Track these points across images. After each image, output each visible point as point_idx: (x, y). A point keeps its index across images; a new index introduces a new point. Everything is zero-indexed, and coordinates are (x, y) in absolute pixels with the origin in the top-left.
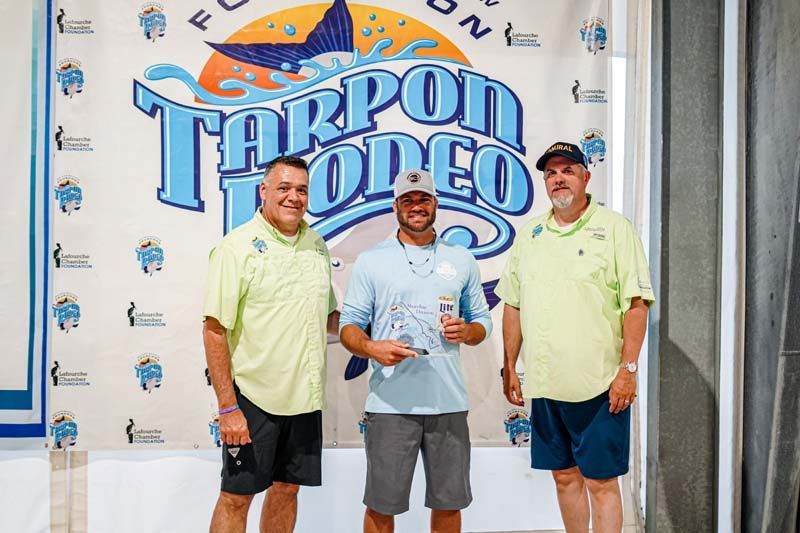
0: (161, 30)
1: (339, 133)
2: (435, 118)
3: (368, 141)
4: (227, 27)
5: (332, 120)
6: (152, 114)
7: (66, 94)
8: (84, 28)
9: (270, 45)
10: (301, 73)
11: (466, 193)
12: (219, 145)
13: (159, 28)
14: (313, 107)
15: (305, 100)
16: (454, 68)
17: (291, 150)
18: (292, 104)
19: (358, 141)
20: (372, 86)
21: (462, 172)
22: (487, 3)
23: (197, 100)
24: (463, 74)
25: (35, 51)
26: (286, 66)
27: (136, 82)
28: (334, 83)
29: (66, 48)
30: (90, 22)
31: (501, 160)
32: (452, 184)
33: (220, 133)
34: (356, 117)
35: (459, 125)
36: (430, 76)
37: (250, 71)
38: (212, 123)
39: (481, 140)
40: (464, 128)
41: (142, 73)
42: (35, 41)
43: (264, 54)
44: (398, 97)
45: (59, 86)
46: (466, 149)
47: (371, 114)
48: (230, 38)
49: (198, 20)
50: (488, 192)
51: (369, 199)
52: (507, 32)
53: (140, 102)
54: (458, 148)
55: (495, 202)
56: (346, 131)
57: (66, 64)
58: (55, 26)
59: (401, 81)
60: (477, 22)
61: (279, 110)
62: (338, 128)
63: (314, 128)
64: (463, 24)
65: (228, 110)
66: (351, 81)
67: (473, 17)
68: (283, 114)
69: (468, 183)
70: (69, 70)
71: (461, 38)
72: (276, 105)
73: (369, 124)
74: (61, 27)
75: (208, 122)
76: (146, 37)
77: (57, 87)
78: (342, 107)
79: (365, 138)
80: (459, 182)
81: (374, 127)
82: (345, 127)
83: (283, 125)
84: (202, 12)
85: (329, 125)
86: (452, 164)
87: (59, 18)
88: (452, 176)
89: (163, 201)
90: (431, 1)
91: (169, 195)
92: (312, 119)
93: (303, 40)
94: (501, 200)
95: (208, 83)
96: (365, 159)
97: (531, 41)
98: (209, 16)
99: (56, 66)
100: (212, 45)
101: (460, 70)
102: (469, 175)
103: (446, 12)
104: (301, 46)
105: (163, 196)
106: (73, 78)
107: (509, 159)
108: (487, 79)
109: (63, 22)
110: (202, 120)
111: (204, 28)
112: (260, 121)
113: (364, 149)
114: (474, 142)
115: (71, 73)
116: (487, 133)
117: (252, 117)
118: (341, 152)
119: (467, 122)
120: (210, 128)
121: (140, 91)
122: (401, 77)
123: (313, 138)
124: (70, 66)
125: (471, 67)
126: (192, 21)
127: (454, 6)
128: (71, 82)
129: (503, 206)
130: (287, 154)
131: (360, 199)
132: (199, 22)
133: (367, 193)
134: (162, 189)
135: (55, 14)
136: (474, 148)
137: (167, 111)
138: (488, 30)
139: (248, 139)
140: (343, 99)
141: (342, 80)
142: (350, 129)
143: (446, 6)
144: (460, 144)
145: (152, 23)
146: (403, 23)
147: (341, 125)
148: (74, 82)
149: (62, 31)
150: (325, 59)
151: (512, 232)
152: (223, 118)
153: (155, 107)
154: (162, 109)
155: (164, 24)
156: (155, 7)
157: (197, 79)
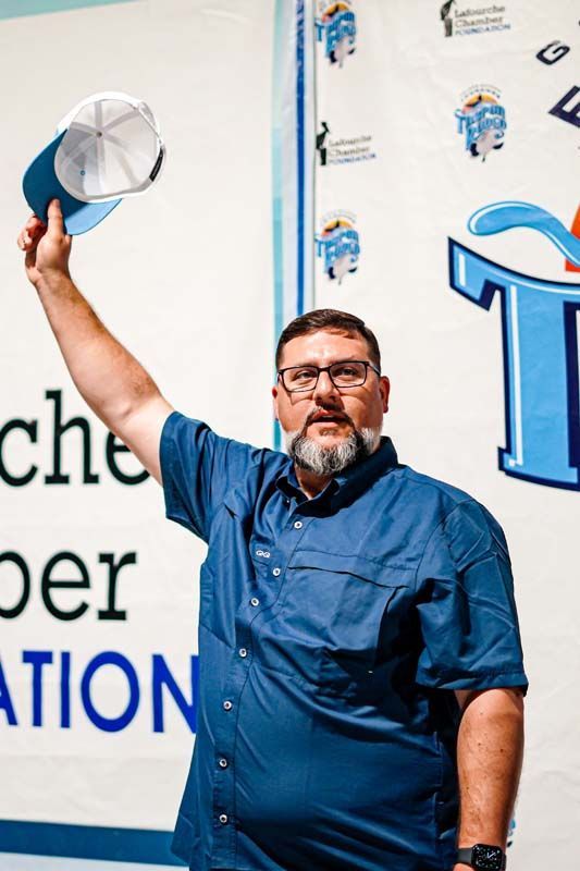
0: (498, 137)
6: (485, 302)
7: (332, 276)
8: (359, 152)
13: (493, 132)
23: (570, 267)
25: (277, 205)
27: (452, 243)
29: (333, 193)
30: (369, 139)
41: (465, 223)
42: (277, 185)
45: (321, 264)
49: (568, 108)
53: (462, 281)
57: (331, 222)
58: (312, 153)
70: (336, 233)
74: (323, 154)
76: (469, 153)
77: (316, 265)
84: (575, 90)
87: (320, 139)
89: (510, 473)
91: (520, 461)
105: (511, 463)
106: (341, 244)
109: (326, 144)
115: (340, 238)
121: (461, 258)
124: (338, 225)
126: (557, 111)
128: (340, 254)
132: (569, 110)
134: (505, 451)
135: (311, 131)
137: (513, 292)
145: (481, 123)
148: (344, 254)
149: (324, 163)
153: (490, 288)
154: (503, 291)
155: (503, 124)
156: (484, 94)
157: (569, 227)
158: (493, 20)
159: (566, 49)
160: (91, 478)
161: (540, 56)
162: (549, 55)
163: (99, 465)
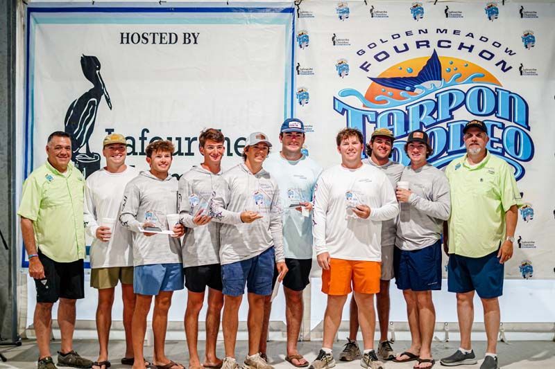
0: (347, 72)
1: (435, 121)
2: (483, 113)
3: (449, 125)
4: (378, 70)
5: (431, 115)
6: (342, 113)
7: (301, 104)
8: (309, 72)
9: (400, 78)
10: (415, 91)
11: (499, 150)
12: (375, 128)
13: (345, 71)
14: (422, 108)
15: (418, 105)
16: (493, 87)
17: (411, 130)
18: (411, 107)
19: (444, 125)
20: (451, 97)
21: (497, 140)
22: (510, 54)
23: (364, 106)
24: (498, 90)
25: (286, 84)
26: (408, 88)
27: (334, 98)
28: (432, 96)
29: (301, 82)
30: (312, 69)
31: (517, 133)
32: (492, 146)
33: (376, 122)
34: (443, 113)
35: (496, 116)
36: (480, 91)
37: (390, 91)
38: (371, 117)
39: (507, 123)
40: (498, 117)
41: (337, 93)
42: (286, 79)
43: (397, 83)
44: (464, 102)
46: (499, 128)
47: (451, 111)
48: (381, 75)
49: (364, 67)
50: (511, 150)
51: (450, 154)
52: (520, 68)
53: (337, 108)
54: (495, 127)
55: (514, 155)
56: (438, 120)
57: (301, 90)
58: (295, 72)
59: (466, 95)
60: (505, 63)
61: (404, 111)
62: (434, 119)
63: (422, 119)
64: (497, 65)
65: (379, 111)
66: (440, 95)
67: (503, 61)
68: (406, 112)
69: (500, 145)
70: (302, 93)
71: (496, 72)
72: (403, 108)
73: (450, 117)
74: (298, 71)
75: (369, 116)
76: (339, 76)
77: (296, 101)
78: (436, 108)
79: (447, 124)
80: (495, 145)
81: (452, 117)
82: (438, 118)
83: (406, 117)
84: (366, 62)
85: (430, 117)
86: (492, 136)
87: (297, 67)
88: (492, 142)
90: (481, 55)
92: (421, 115)
93: (417, 75)
94: (517, 154)
95: (370, 97)
96: (448, 134)
97: (533, 72)
98: (370, 65)
99: (296, 91)
100: (371, 79)
101: (496, 88)
102: (501, 141)
103: (489, 59)
104: (415, 78)
106: (304, 96)
107: (522, 133)
108: (510, 92)
109: (299, 69)
110: (367, 116)
111: (368, 71)
112: (395, 116)
113: (447, 129)
114: (503, 125)
116: (510, 120)
117: (392, 114)
118: (436, 131)
119: (500, 115)
120: (370, 120)
121: (337, 102)
122: (466, 92)
123: (421, 124)
125: (501, 86)
126: (362, 67)
127: (493, 55)
128: (303, 98)
129: (519, 157)
130: (408, 132)
131: (445, 154)
132: (365, 67)
133: (449, 151)
135: (295, 65)
136: (503, 127)
137: (350, 111)
138: (510, 68)
139: (389, 125)
140: (437, 104)
141: (436, 94)
142: (440, 119)
143: (488, 56)
144: (496, 126)
145: (342, 68)
146: (467, 65)
147: (436, 117)
149: (299, 74)
150: (427, 85)
151: (523, 170)
152: (377, 114)
153: (344, 110)
154: (347, 111)
155: (348, 69)
156: (344, 61)
157: (364, 96)
158: (345, 42)
159: (364, 52)
160: (229, 154)
161: (358, 53)
162: (360, 53)
163: (232, 150)
